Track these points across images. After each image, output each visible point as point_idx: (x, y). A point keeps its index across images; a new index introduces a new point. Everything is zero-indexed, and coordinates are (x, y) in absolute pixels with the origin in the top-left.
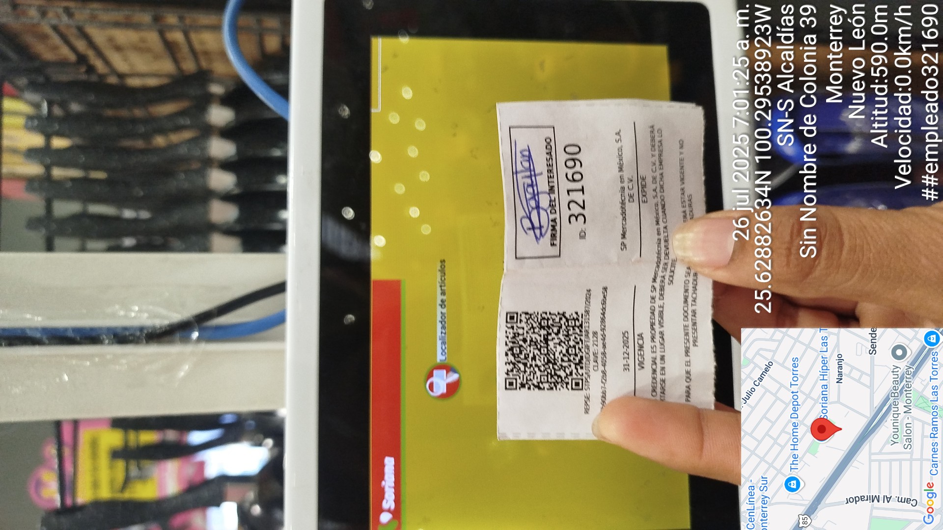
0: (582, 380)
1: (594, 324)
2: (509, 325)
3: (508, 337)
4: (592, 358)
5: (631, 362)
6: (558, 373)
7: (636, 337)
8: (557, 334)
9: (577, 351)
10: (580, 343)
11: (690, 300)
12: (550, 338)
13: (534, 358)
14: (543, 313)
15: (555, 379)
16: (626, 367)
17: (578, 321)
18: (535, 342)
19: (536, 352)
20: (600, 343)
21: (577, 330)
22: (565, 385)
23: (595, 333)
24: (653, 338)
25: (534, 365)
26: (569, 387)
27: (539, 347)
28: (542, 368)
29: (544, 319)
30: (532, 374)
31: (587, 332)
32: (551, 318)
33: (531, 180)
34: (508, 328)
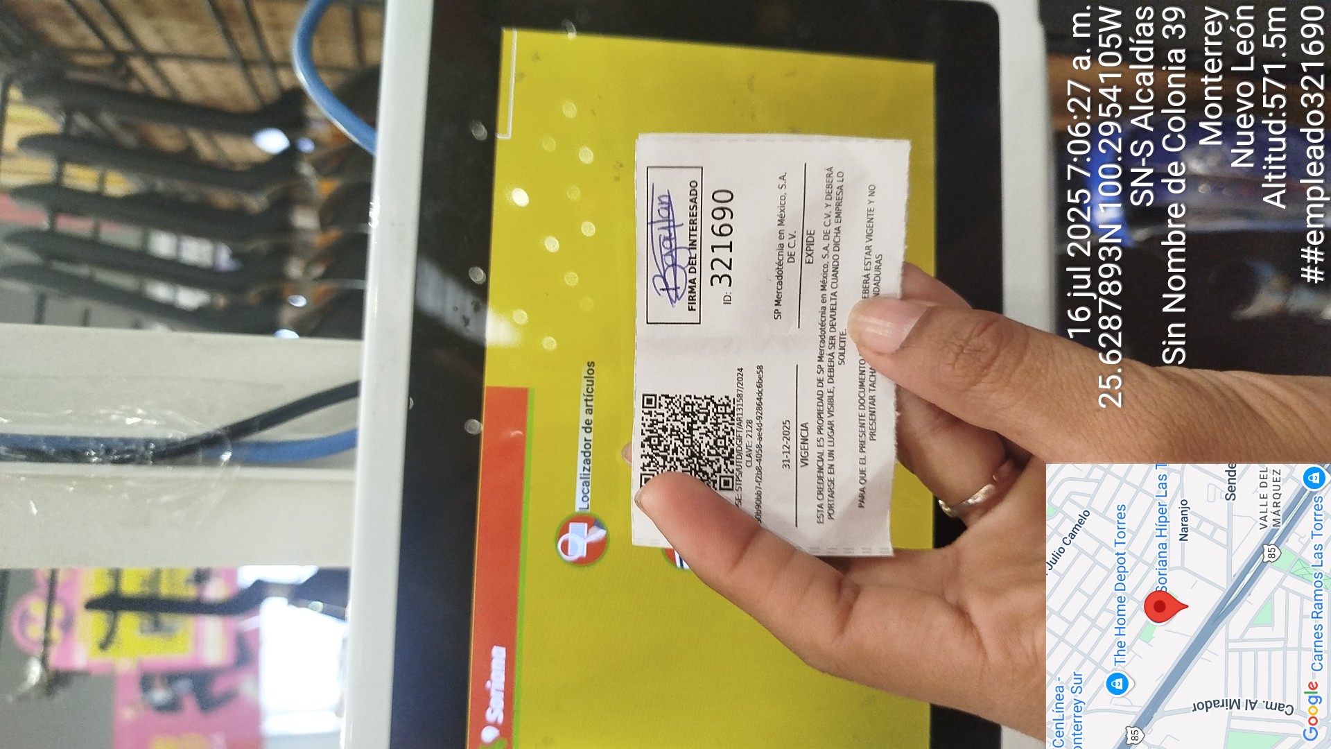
0: (733, 477)
1: (749, 412)
2: (646, 410)
3: (644, 425)
4: (745, 451)
5: (792, 457)
6: (704, 469)
7: (800, 427)
8: (703, 422)
9: (728, 443)
10: (731, 433)
11: (867, 383)
12: (695, 426)
13: (675, 451)
14: (687, 396)
16: (786, 463)
17: (730, 407)
18: (677, 432)
19: (678, 443)
20: (755, 433)
21: (728, 418)
23: (749, 422)
24: (820, 429)
25: (675, 460)
27: (681, 437)
28: (685, 463)
29: (687, 403)
31: (739, 419)
32: (697, 402)
34: (645, 414)
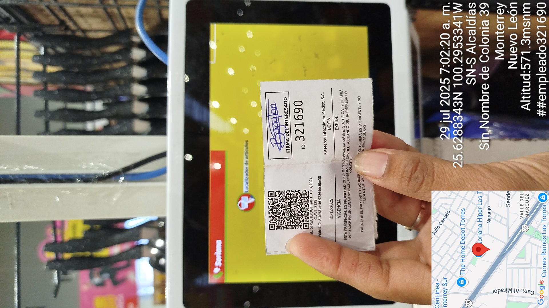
0: (309, 224)
1: (315, 196)
2: (270, 198)
3: (269, 204)
4: (314, 213)
5: (334, 214)
6: (296, 221)
7: (337, 202)
8: (295, 202)
9: (306, 210)
10: (308, 206)
12: (292, 204)
13: (284, 214)
14: (288, 191)
15: (294, 224)
16: (331, 217)
17: (307, 195)
18: (284, 206)
19: (285, 211)
20: (318, 205)
21: (306, 200)
22: (300, 226)
23: (315, 201)
24: (345, 201)
25: (284, 218)
26: (302, 227)
27: (286, 208)
28: (288, 219)
29: (288, 194)
30: (283, 222)
31: (311, 200)
32: (292, 193)
33: (276, 119)
